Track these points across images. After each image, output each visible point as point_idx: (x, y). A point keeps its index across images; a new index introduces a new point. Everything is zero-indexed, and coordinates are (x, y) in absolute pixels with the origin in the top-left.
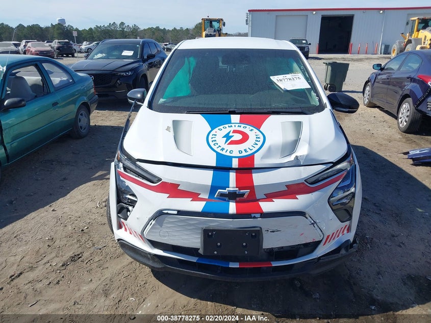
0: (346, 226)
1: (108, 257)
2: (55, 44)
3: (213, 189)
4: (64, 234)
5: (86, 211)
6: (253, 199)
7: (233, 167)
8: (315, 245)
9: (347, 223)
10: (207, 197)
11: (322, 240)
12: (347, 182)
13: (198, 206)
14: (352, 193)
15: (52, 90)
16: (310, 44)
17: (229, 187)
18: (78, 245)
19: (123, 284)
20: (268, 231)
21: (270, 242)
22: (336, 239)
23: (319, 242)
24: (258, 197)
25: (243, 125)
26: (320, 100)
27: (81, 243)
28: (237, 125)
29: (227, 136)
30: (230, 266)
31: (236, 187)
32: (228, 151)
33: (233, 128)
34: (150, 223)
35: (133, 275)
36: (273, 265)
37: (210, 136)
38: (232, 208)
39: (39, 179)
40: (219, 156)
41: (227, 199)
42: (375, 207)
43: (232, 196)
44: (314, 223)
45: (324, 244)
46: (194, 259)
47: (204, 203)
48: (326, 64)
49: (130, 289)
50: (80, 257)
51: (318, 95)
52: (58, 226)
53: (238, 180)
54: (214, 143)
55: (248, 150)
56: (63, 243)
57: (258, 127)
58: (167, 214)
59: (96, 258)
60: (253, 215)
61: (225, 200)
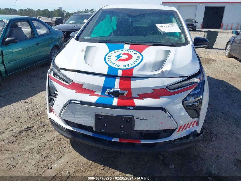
0: (195, 121)
1: (48, 130)
2: (54, 19)
3: (104, 89)
4: (27, 115)
5: (43, 104)
6: (130, 97)
7: (118, 75)
8: (171, 131)
9: (196, 119)
10: (100, 94)
11: (176, 129)
12: (198, 91)
13: (93, 99)
14: (201, 99)
15: (36, 36)
16: (197, 22)
17: (114, 88)
18: (33, 122)
19: (51, 147)
20: (138, 119)
21: (140, 126)
22: (187, 129)
23: (174, 130)
24: (133, 96)
25: (130, 50)
26: (186, 39)
27: (34, 121)
28: (126, 50)
29: (118, 56)
30: (113, 140)
31: (119, 88)
32: (117, 65)
33: (124, 52)
34: (64, 108)
35: (59, 142)
36: (141, 142)
37: (108, 55)
38: (115, 101)
39: (23, 85)
40: (110, 68)
41: (113, 96)
42: (222, 114)
43: (116, 94)
44: (171, 116)
45: (178, 131)
46: (90, 134)
47: (98, 97)
48: (204, 31)
49: (54, 150)
50: (31, 129)
51: (186, 37)
52: (25, 111)
53: (120, 84)
54: (109, 60)
55: (130, 65)
56: (24, 120)
57: (140, 52)
58: (74, 103)
59: (40, 130)
60: (128, 107)
61: (111, 97)
